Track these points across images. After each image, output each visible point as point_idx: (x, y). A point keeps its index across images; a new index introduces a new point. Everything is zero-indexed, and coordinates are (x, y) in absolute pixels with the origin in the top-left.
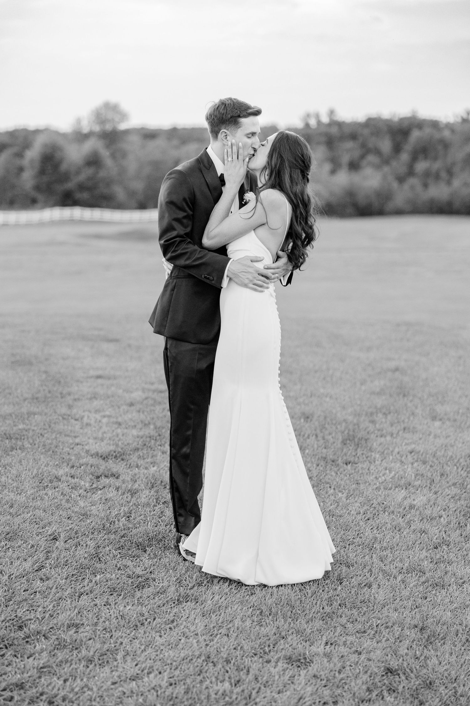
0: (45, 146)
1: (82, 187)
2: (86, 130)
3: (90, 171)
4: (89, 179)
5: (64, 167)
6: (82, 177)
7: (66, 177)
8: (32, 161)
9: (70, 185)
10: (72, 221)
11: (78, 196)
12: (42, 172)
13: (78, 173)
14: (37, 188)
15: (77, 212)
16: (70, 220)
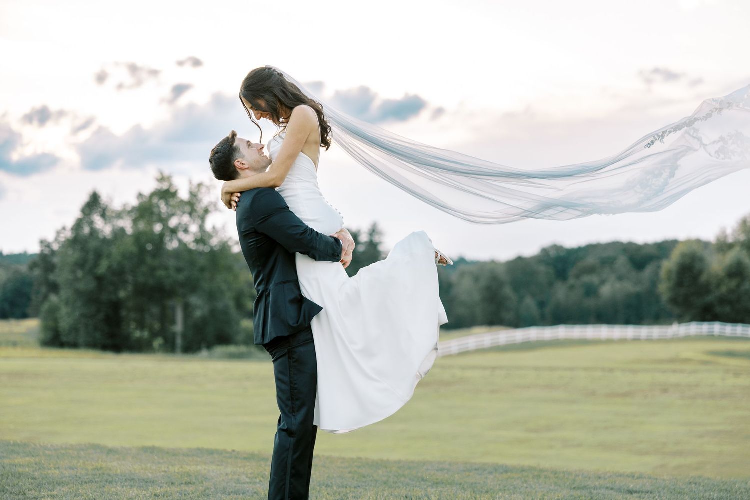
0: (684, 255)
1: (723, 301)
2: (730, 240)
3: (733, 284)
4: (731, 291)
5: (704, 278)
6: (724, 289)
7: (706, 289)
8: (669, 272)
9: (710, 298)
10: (711, 337)
11: (718, 310)
12: (679, 284)
13: (719, 286)
14: (674, 301)
15: (717, 328)
16: (708, 336)
